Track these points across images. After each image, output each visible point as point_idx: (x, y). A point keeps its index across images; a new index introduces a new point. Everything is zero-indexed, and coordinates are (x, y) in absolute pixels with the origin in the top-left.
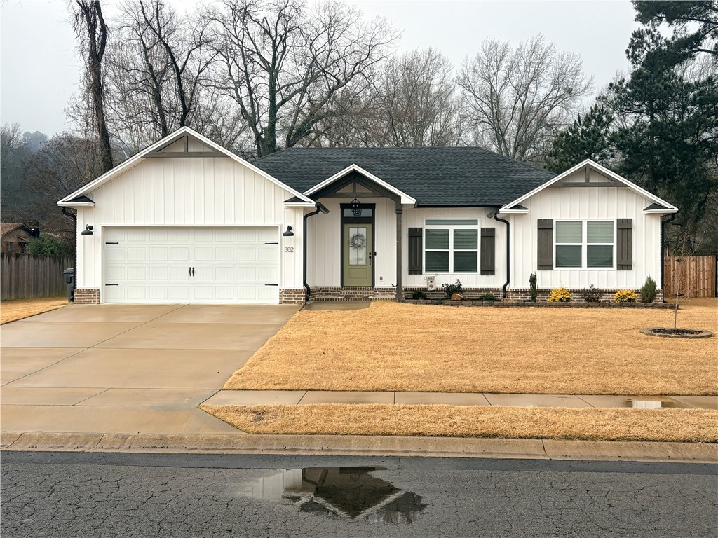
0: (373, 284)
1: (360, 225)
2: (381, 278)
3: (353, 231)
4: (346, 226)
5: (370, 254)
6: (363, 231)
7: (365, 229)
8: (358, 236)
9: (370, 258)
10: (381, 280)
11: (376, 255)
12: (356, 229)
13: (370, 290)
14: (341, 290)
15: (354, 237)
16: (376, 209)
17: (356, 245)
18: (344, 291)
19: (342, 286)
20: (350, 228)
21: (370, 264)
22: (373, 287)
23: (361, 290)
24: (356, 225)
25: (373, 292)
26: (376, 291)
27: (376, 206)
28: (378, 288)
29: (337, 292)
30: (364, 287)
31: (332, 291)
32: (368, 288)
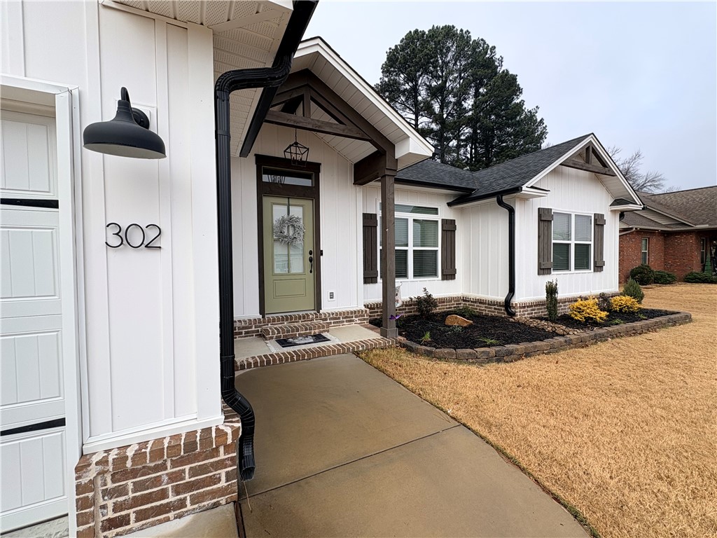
0: (318, 305)
1: (292, 201)
2: (332, 296)
3: (278, 211)
4: (267, 201)
5: (311, 253)
6: (297, 212)
7: (300, 209)
8: (290, 222)
9: (311, 260)
10: (331, 298)
11: (322, 254)
12: (285, 208)
13: (317, 317)
14: (262, 324)
15: (283, 221)
16: (320, 174)
17: (286, 237)
18: (268, 325)
19: (263, 317)
20: (274, 206)
21: (311, 272)
22: (319, 312)
23: (300, 319)
24: (286, 201)
25: (322, 322)
26: (326, 320)
27: (322, 168)
28: (329, 314)
29: (253, 329)
30: (304, 313)
31: (243, 328)
32: (311, 314)
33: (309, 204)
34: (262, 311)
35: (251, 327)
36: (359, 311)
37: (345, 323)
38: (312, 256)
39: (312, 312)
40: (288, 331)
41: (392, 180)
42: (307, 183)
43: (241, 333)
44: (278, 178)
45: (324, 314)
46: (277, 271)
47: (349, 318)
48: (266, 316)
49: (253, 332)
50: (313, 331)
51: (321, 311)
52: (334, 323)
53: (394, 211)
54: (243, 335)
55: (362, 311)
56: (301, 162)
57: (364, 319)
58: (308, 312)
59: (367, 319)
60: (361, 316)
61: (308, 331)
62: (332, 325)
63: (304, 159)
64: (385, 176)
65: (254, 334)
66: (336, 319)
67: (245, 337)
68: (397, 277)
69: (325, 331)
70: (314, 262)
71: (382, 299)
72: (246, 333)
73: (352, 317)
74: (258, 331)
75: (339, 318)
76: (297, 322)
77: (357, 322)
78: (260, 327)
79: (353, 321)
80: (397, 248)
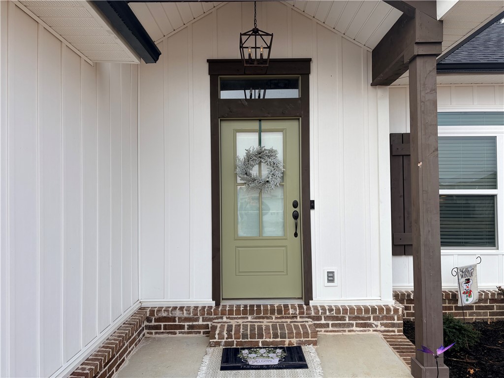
0: (307, 293)
1: (265, 125)
2: (331, 277)
3: (245, 141)
4: (227, 127)
5: (295, 205)
6: (274, 140)
7: (280, 136)
8: (260, 155)
9: (296, 216)
10: (329, 281)
11: (313, 207)
12: (255, 136)
13: (301, 313)
14: (213, 316)
15: (249, 158)
16: (311, 77)
17: (254, 180)
18: (222, 318)
19: (218, 304)
20: (238, 134)
21: (296, 235)
22: (307, 304)
23: (273, 312)
24: (255, 125)
25: (310, 322)
26: (319, 318)
27: (314, 66)
28: (323, 308)
29: (201, 322)
30: (282, 303)
31: (187, 319)
32: (293, 307)
33: (293, 126)
34: (217, 295)
35: (197, 320)
36: (381, 309)
37: (354, 328)
38: (297, 209)
39: (297, 303)
40: (245, 336)
41: (431, 64)
42: (292, 94)
43: (182, 327)
44: (256, 94)
45: (315, 308)
46: (242, 233)
47: (363, 319)
48: (223, 303)
49: (200, 327)
50: (287, 341)
51: (311, 303)
52: (333, 325)
53: (436, 125)
54: (186, 330)
55: (388, 310)
56: (262, 61)
57: (393, 325)
58: (289, 303)
59: (398, 325)
60: (387, 318)
61: (279, 339)
62: (330, 328)
63: (265, 57)
64: (414, 58)
65: (202, 331)
66: (337, 318)
67: (188, 333)
68: (442, 245)
69: (309, 343)
70: (300, 221)
71: (412, 284)
72: (190, 327)
73: (369, 318)
74: (207, 326)
75: (343, 319)
76: (268, 318)
77: (378, 329)
78: (210, 320)
79: (370, 325)
80: (442, 192)
